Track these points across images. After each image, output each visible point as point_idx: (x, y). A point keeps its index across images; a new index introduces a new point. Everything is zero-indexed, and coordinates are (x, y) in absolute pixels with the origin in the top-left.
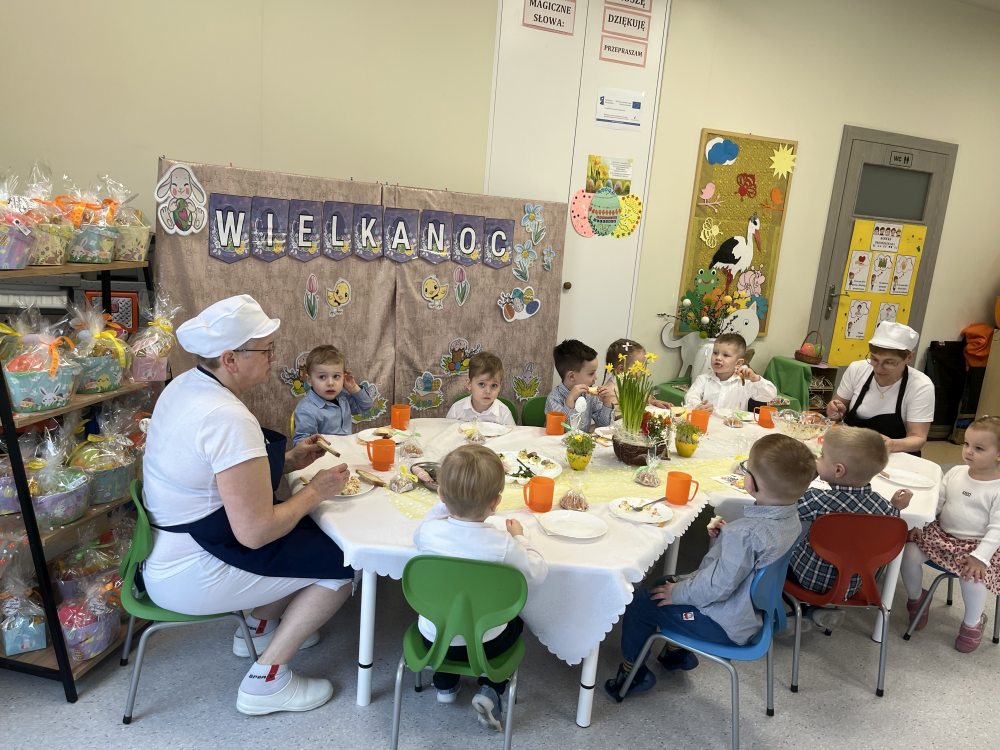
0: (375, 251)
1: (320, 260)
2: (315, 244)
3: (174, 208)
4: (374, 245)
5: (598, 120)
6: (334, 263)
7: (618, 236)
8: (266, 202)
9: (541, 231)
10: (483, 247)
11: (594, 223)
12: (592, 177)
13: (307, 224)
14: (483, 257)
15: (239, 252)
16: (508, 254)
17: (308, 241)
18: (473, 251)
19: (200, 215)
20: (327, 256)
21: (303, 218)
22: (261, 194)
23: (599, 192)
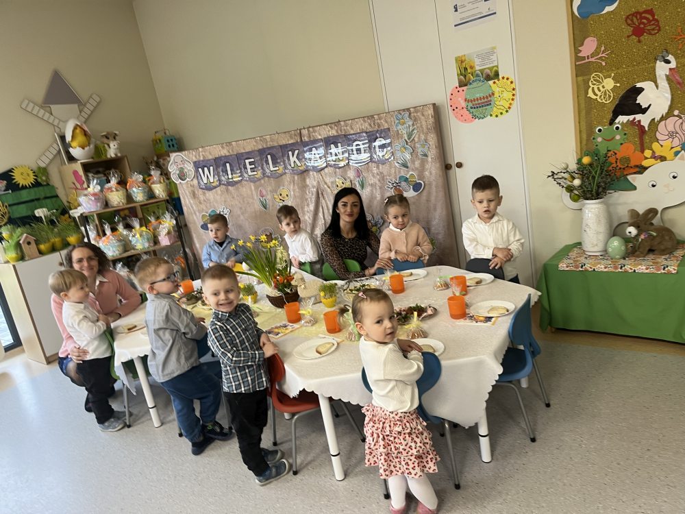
0: (301, 168)
2: (259, 172)
4: (299, 164)
5: (455, 26)
6: (273, 180)
7: (497, 116)
8: (223, 158)
9: (413, 130)
10: (370, 152)
12: (461, 74)
13: (251, 163)
14: (371, 159)
15: (214, 184)
16: (389, 153)
17: (254, 171)
20: (269, 177)
21: (247, 161)
22: (219, 155)
23: (470, 84)
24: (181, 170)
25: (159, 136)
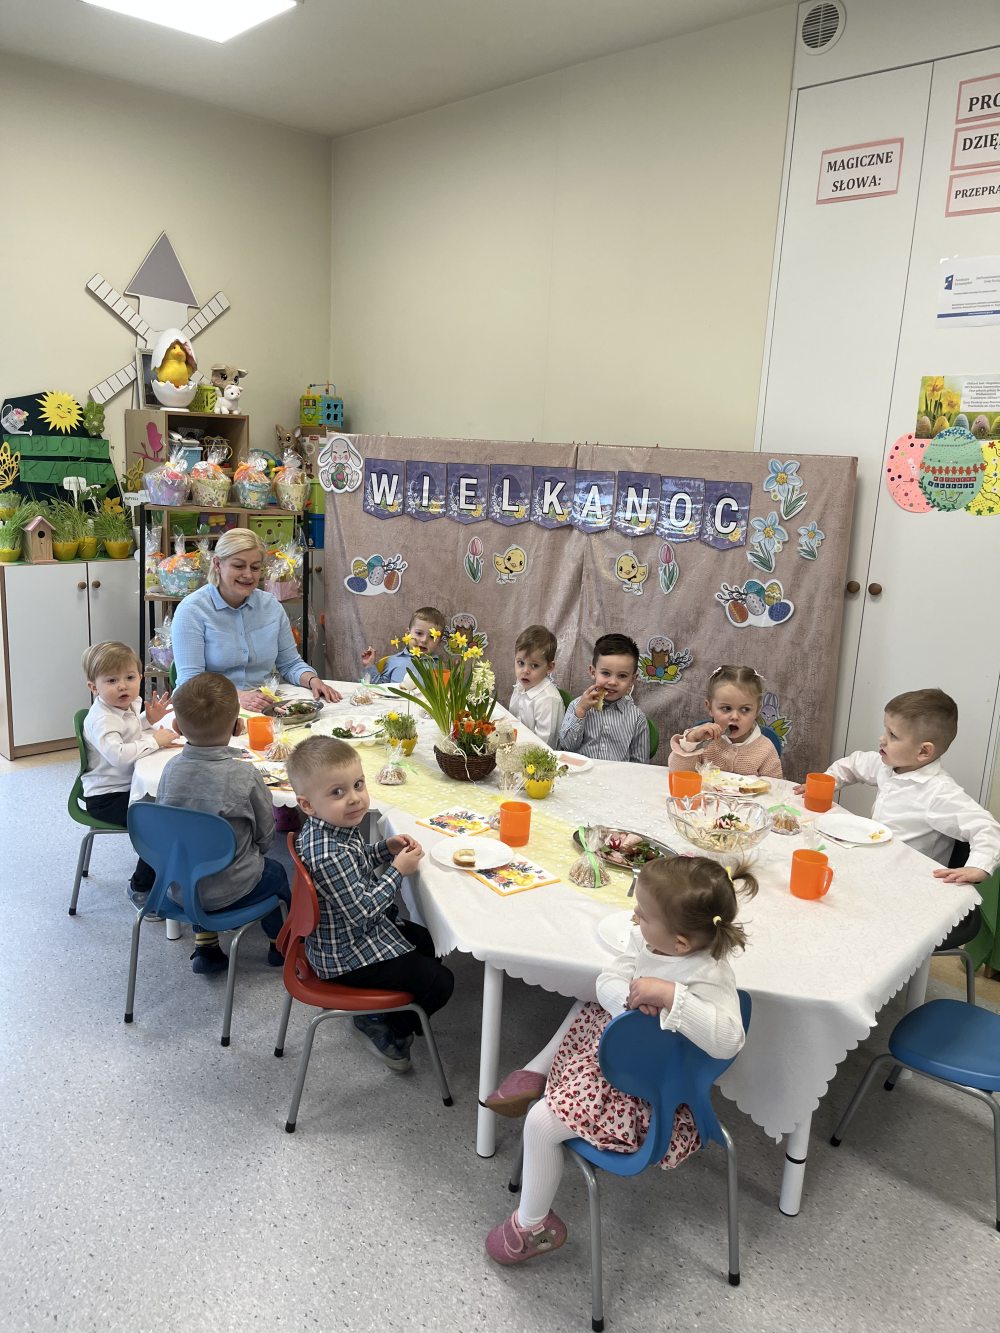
0: (559, 518)
1: (489, 524)
2: (480, 507)
3: (333, 470)
4: (559, 511)
5: (940, 316)
6: (501, 528)
7: (979, 512)
8: (421, 465)
9: (799, 500)
10: (703, 521)
11: (929, 489)
12: (927, 413)
13: (469, 487)
14: (700, 534)
15: (391, 510)
16: (739, 531)
17: (471, 503)
18: (687, 526)
19: (355, 477)
20: (495, 521)
21: (464, 481)
22: (415, 458)
23: (941, 436)
24: (340, 468)
25: (316, 393)
